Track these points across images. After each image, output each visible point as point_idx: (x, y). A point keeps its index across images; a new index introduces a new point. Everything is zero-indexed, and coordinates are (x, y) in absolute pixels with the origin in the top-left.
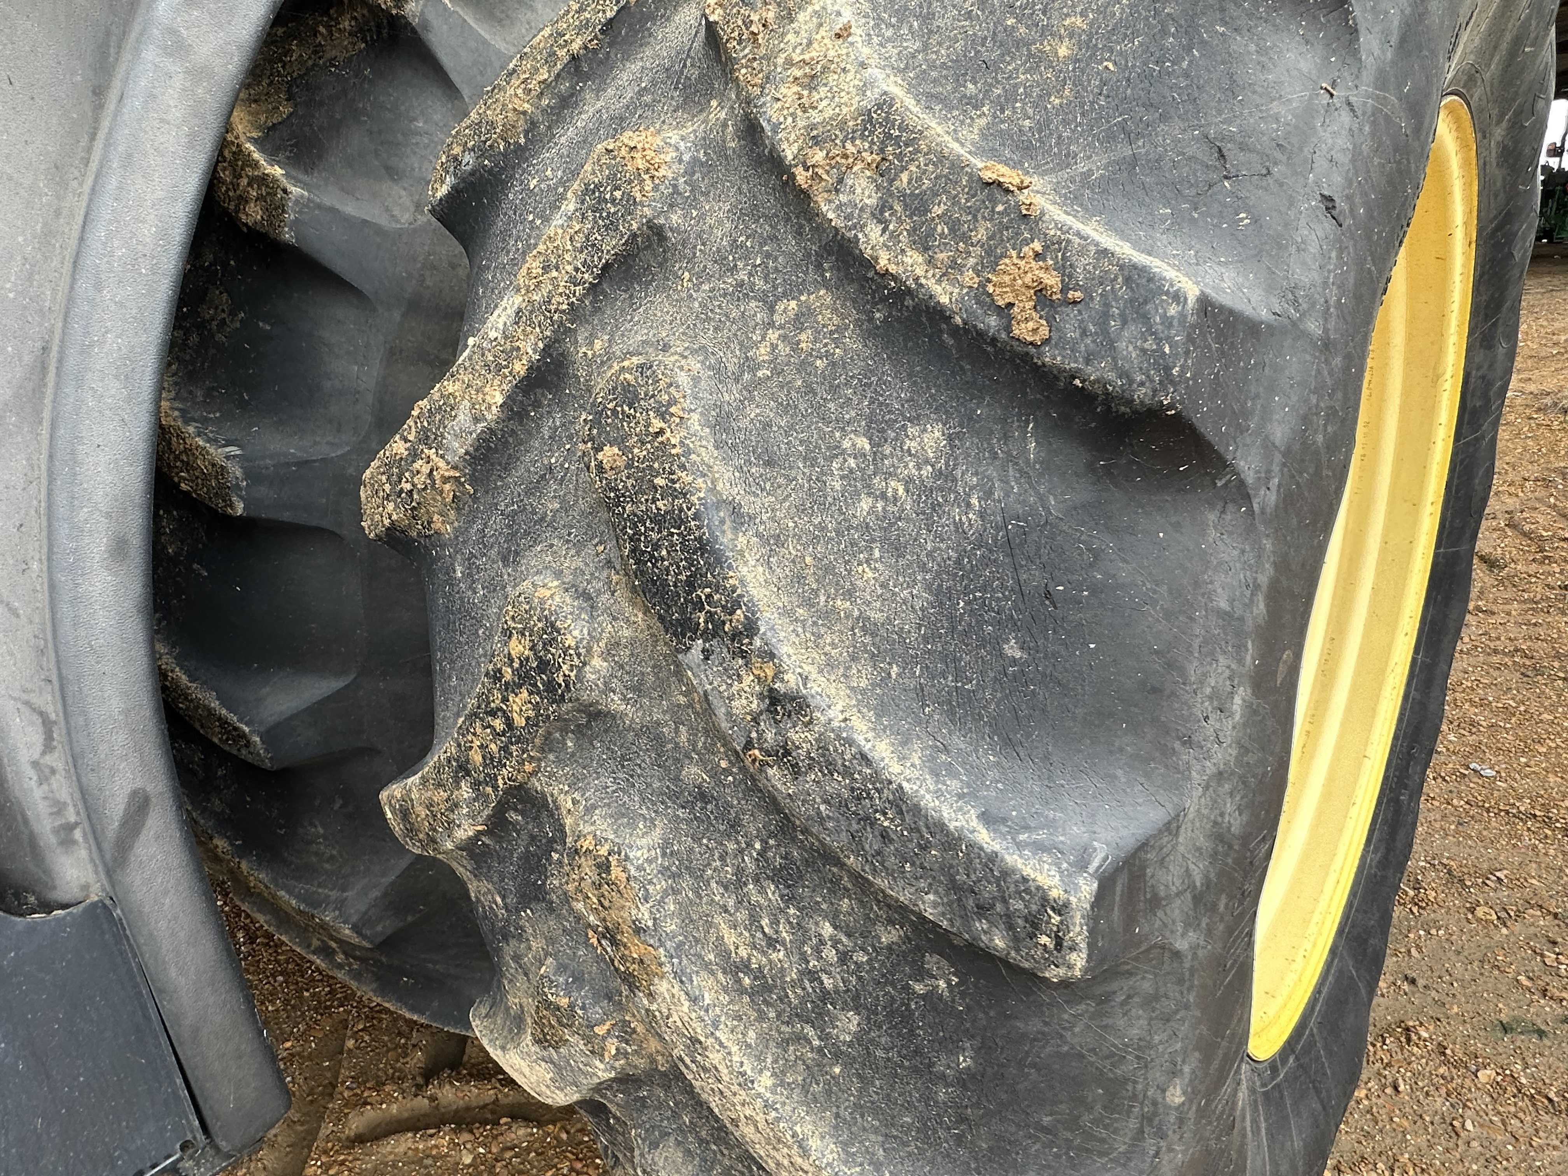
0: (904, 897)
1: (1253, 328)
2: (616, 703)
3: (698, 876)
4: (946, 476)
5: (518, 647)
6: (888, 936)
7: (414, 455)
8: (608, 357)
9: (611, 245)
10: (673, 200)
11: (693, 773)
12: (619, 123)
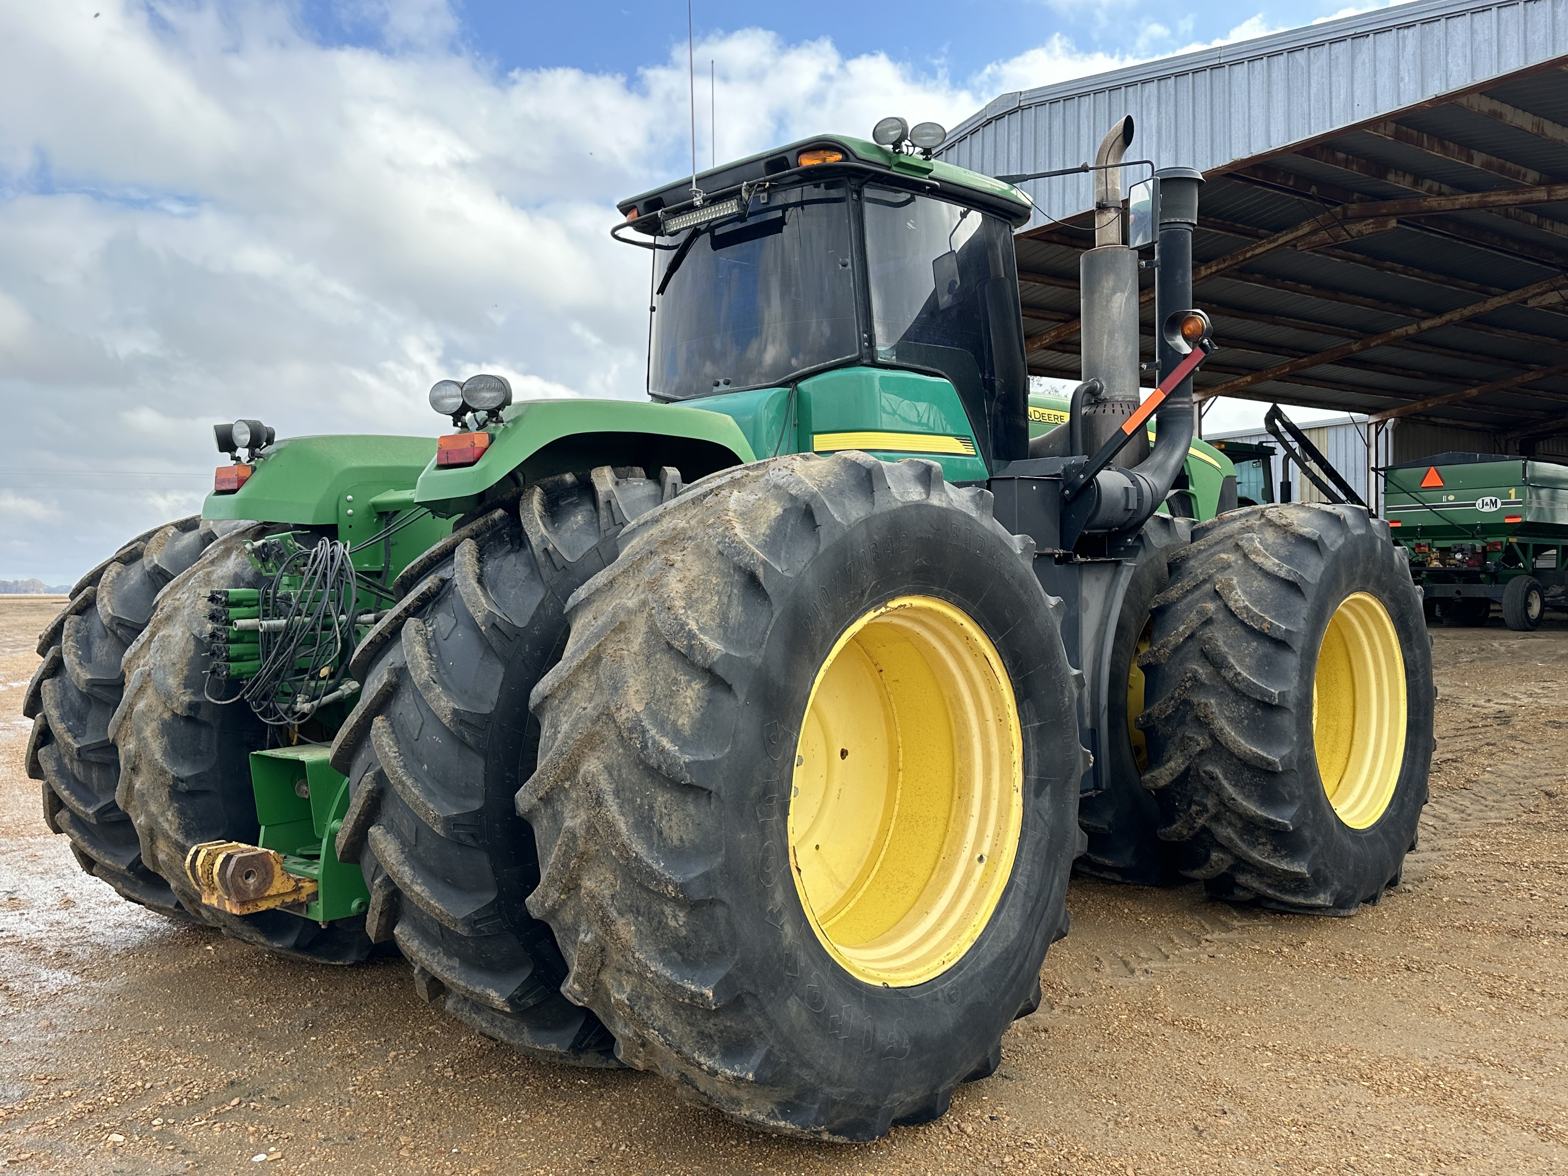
0: (1254, 696)
1: (1293, 632)
2: (1206, 682)
3: (1221, 705)
4: (1257, 648)
5: (1188, 675)
6: (1252, 706)
7: (1159, 649)
8: (1203, 635)
9: (1203, 620)
10: (1213, 614)
11: (1221, 690)
12: (1198, 601)
